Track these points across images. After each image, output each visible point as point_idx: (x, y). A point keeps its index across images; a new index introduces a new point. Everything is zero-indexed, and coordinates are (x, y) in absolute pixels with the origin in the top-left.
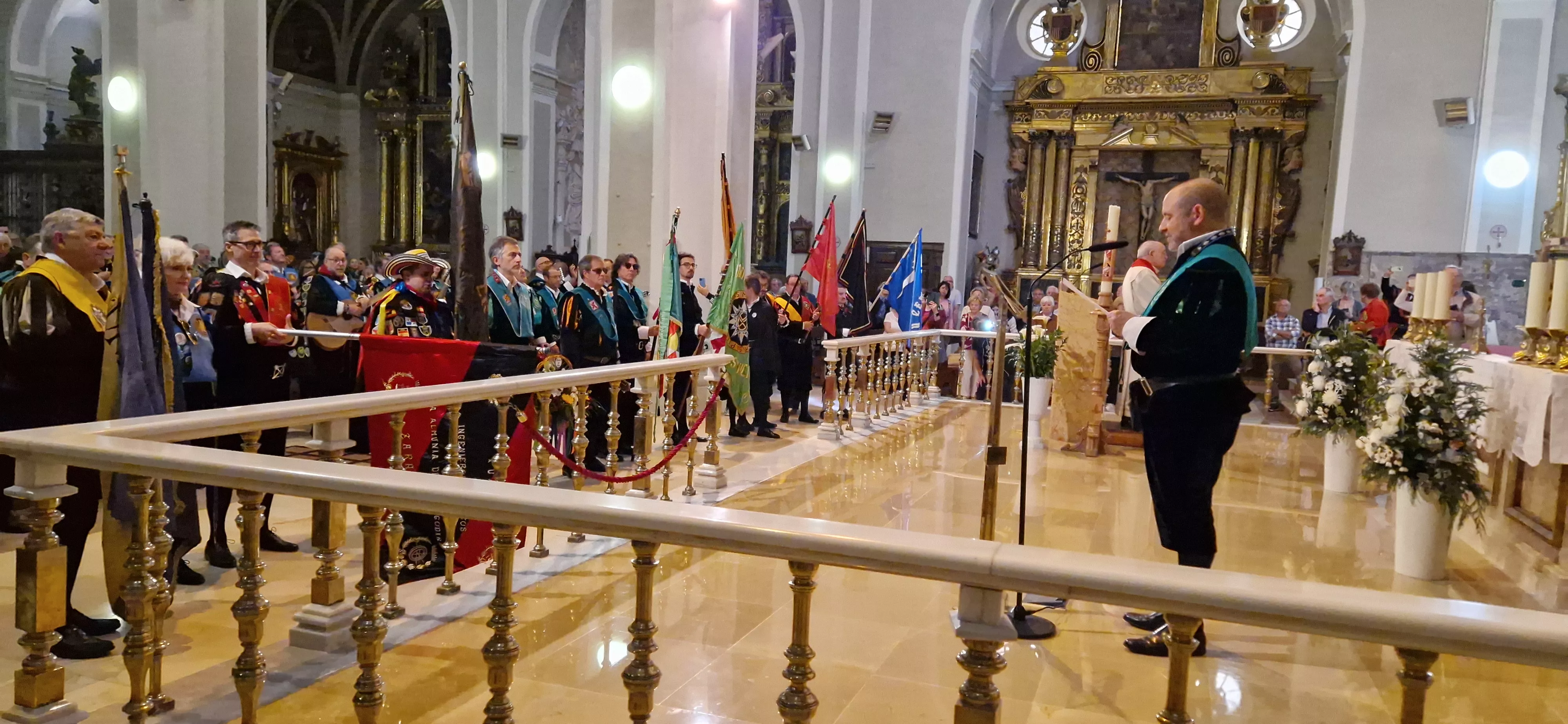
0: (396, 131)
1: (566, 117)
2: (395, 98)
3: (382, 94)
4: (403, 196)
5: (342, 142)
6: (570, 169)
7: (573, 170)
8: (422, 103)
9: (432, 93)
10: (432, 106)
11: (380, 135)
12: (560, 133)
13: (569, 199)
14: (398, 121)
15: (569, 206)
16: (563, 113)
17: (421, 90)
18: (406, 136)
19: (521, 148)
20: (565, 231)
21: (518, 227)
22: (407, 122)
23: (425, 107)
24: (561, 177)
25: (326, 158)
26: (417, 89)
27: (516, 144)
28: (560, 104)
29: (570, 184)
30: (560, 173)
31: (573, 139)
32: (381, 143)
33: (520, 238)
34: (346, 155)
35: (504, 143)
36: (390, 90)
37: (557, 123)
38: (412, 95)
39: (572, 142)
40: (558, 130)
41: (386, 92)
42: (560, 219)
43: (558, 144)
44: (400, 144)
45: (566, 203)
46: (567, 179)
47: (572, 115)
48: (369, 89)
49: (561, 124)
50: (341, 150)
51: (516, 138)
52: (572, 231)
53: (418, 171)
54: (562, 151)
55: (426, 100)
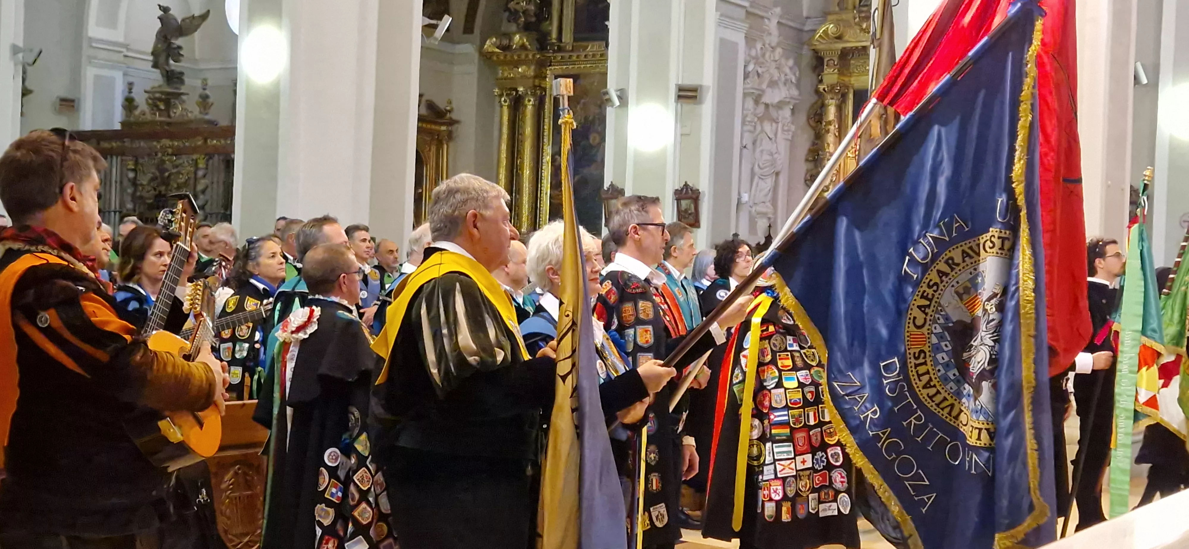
0: (521, 89)
1: (756, 58)
2: (523, 47)
3: (505, 42)
4: (527, 173)
5: (454, 105)
6: (759, 128)
7: (762, 130)
8: (554, 51)
9: (568, 37)
10: (567, 55)
11: (501, 96)
12: (748, 81)
13: (756, 168)
14: (523, 76)
15: (756, 179)
16: (753, 53)
17: (554, 35)
18: (534, 94)
19: (701, 103)
20: (750, 212)
21: (693, 210)
22: (535, 77)
23: (559, 56)
24: (748, 140)
25: (437, 128)
26: (549, 33)
27: (695, 97)
28: (750, 40)
29: (758, 150)
30: (746, 135)
31: (764, 86)
32: (501, 106)
33: (696, 224)
34: (457, 122)
35: (679, 97)
36: (517, 37)
37: (745, 66)
38: (542, 43)
39: (763, 91)
40: (746, 76)
41: (511, 39)
42: (745, 197)
43: (745, 95)
44: (526, 106)
45: (753, 174)
46: (754, 143)
47: (763, 55)
48: (489, 37)
49: (751, 67)
50: (454, 116)
51: (695, 90)
52: (759, 213)
53: (546, 140)
54: (750, 103)
55: (559, 46)
